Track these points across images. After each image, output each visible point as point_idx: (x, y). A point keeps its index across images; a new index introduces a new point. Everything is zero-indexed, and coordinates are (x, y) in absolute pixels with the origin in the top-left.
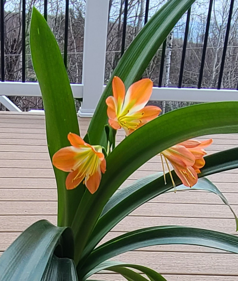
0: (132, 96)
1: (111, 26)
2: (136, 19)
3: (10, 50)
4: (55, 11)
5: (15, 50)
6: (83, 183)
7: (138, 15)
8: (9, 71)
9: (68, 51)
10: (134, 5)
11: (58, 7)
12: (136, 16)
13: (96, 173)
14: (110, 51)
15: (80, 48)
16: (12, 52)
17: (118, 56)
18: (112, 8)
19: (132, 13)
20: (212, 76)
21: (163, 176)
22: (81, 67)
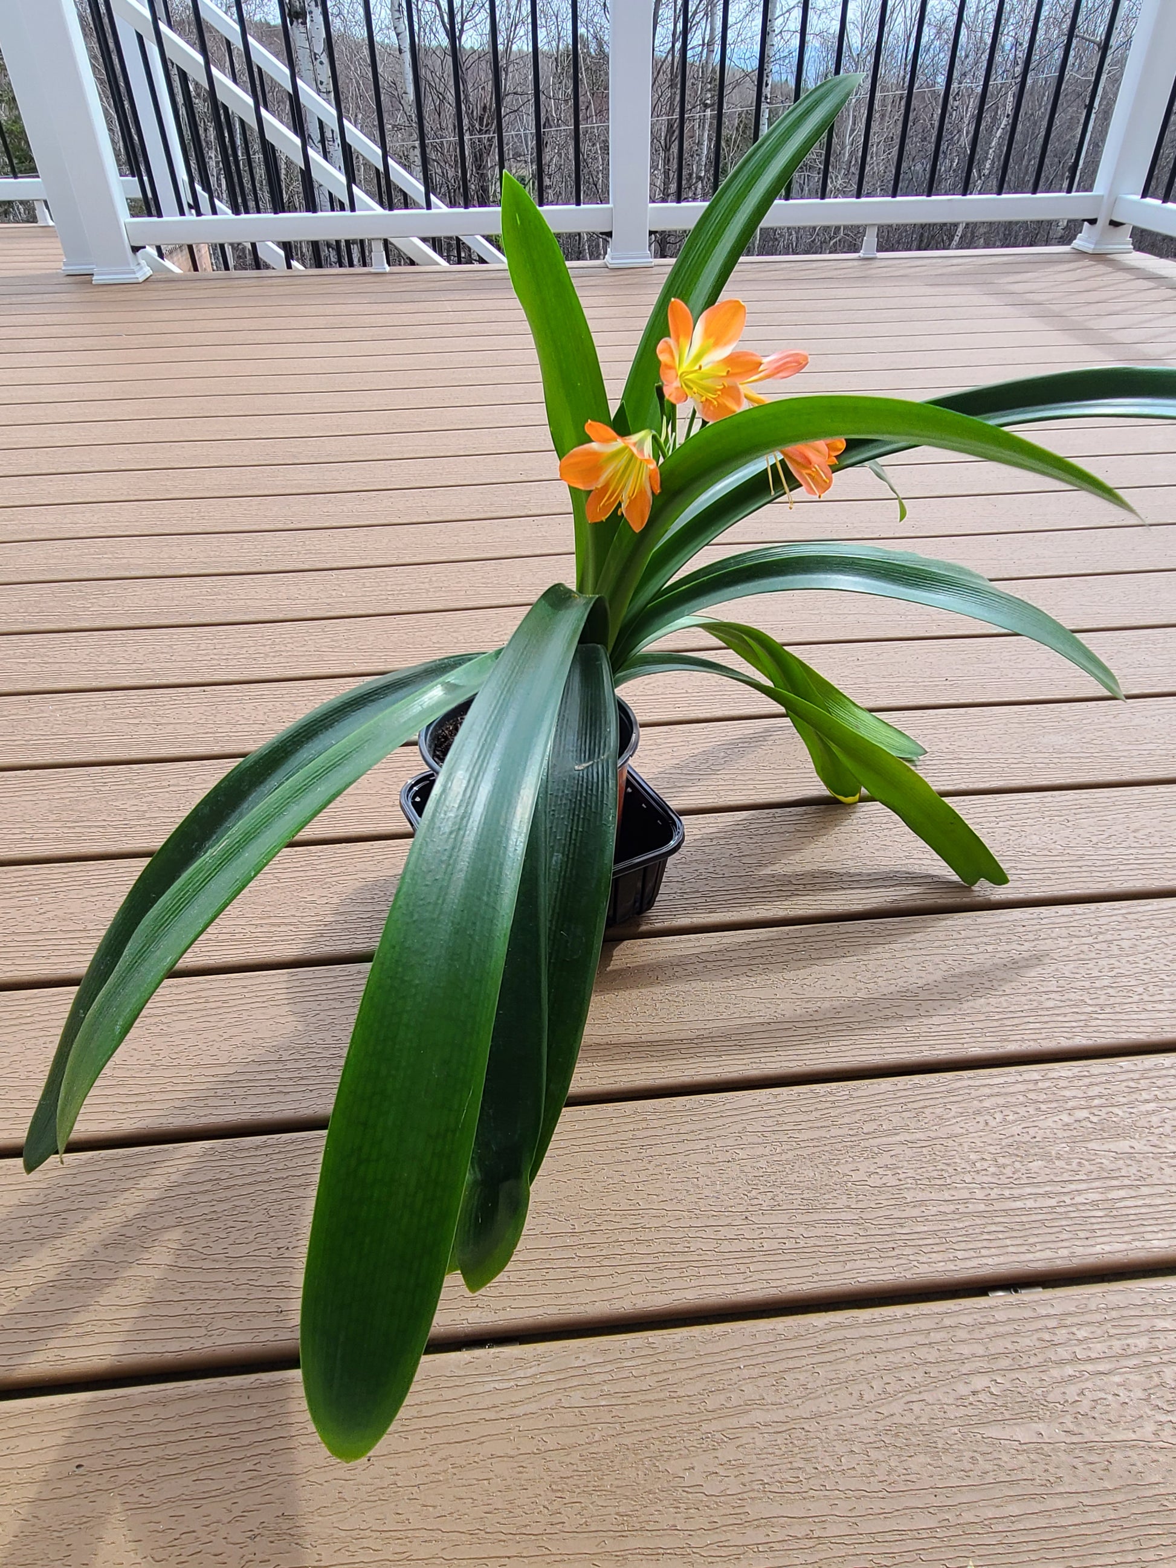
0: (707, 334)
1: (657, 68)
2: (703, 50)
3: (477, 126)
4: (554, 44)
5: (486, 126)
6: (619, 514)
7: (706, 41)
8: (479, 168)
9: (581, 122)
10: (698, 23)
11: (559, 34)
12: (703, 45)
13: (642, 492)
14: (658, 116)
15: (603, 112)
16: (481, 130)
17: (672, 127)
18: (658, 29)
19: (696, 39)
20: (844, 154)
21: (766, 469)
22: (606, 149)
